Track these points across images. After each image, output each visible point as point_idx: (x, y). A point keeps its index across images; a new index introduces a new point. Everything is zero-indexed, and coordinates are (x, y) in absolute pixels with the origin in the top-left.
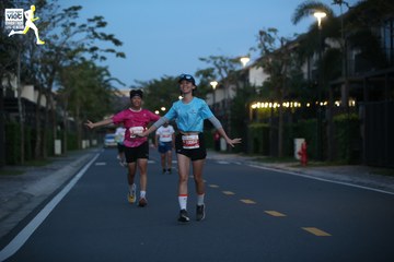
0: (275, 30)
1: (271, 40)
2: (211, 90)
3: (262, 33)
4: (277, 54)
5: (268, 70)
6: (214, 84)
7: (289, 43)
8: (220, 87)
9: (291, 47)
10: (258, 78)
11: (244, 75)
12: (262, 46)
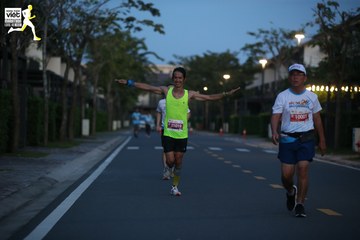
0: (336, 5)
1: (331, 15)
2: (259, 69)
3: (320, 6)
4: (337, 30)
5: (325, 48)
6: (263, 63)
7: (351, 18)
8: (270, 65)
9: (353, 23)
10: (313, 57)
12: (320, 21)
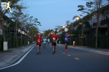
0: (69, 21)
2: (57, 32)
3: (67, 21)
4: (70, 25)
5: (68, 28)
6: (58, 31)
7: (72, 23)
8: (59, 31)
10: (66, 30)
11: (64, 29)
12: (67, 24)
